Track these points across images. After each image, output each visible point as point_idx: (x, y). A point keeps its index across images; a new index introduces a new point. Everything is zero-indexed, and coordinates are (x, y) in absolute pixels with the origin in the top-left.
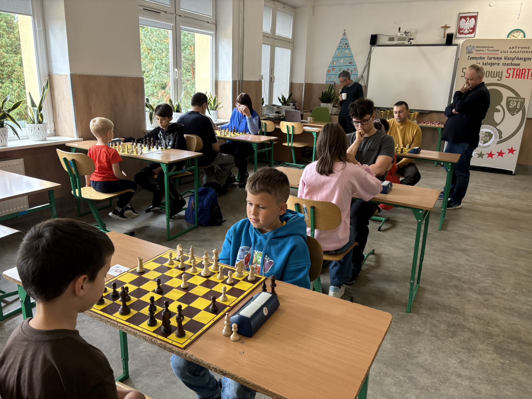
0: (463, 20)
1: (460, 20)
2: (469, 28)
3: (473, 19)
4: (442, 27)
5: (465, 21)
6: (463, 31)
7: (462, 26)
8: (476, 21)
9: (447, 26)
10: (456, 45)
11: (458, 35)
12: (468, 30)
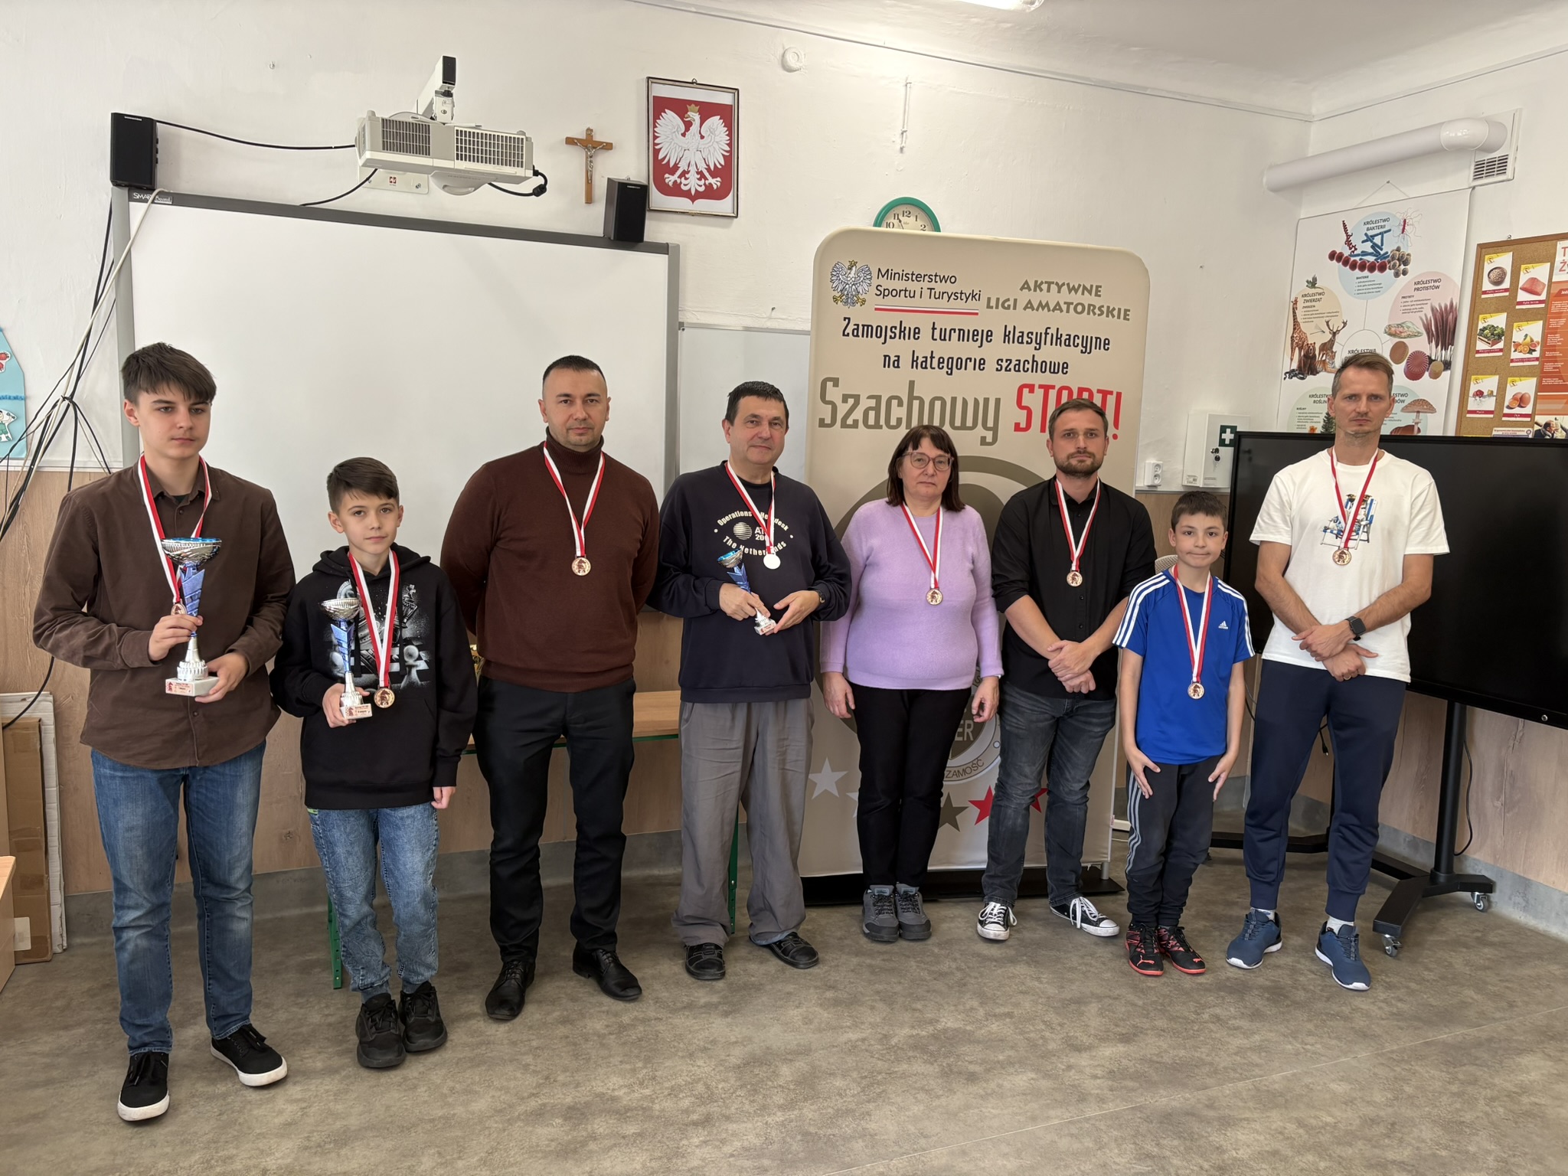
0: (670, 117)
1: (657, 116)
2: (702, 167)
3: (715, 122)
4: (570, 141)
5: (683, 128)
8: (730, 135)
9: (597, 138)
10: (662, 249)
11: (656, 199)
12: (702, 176)
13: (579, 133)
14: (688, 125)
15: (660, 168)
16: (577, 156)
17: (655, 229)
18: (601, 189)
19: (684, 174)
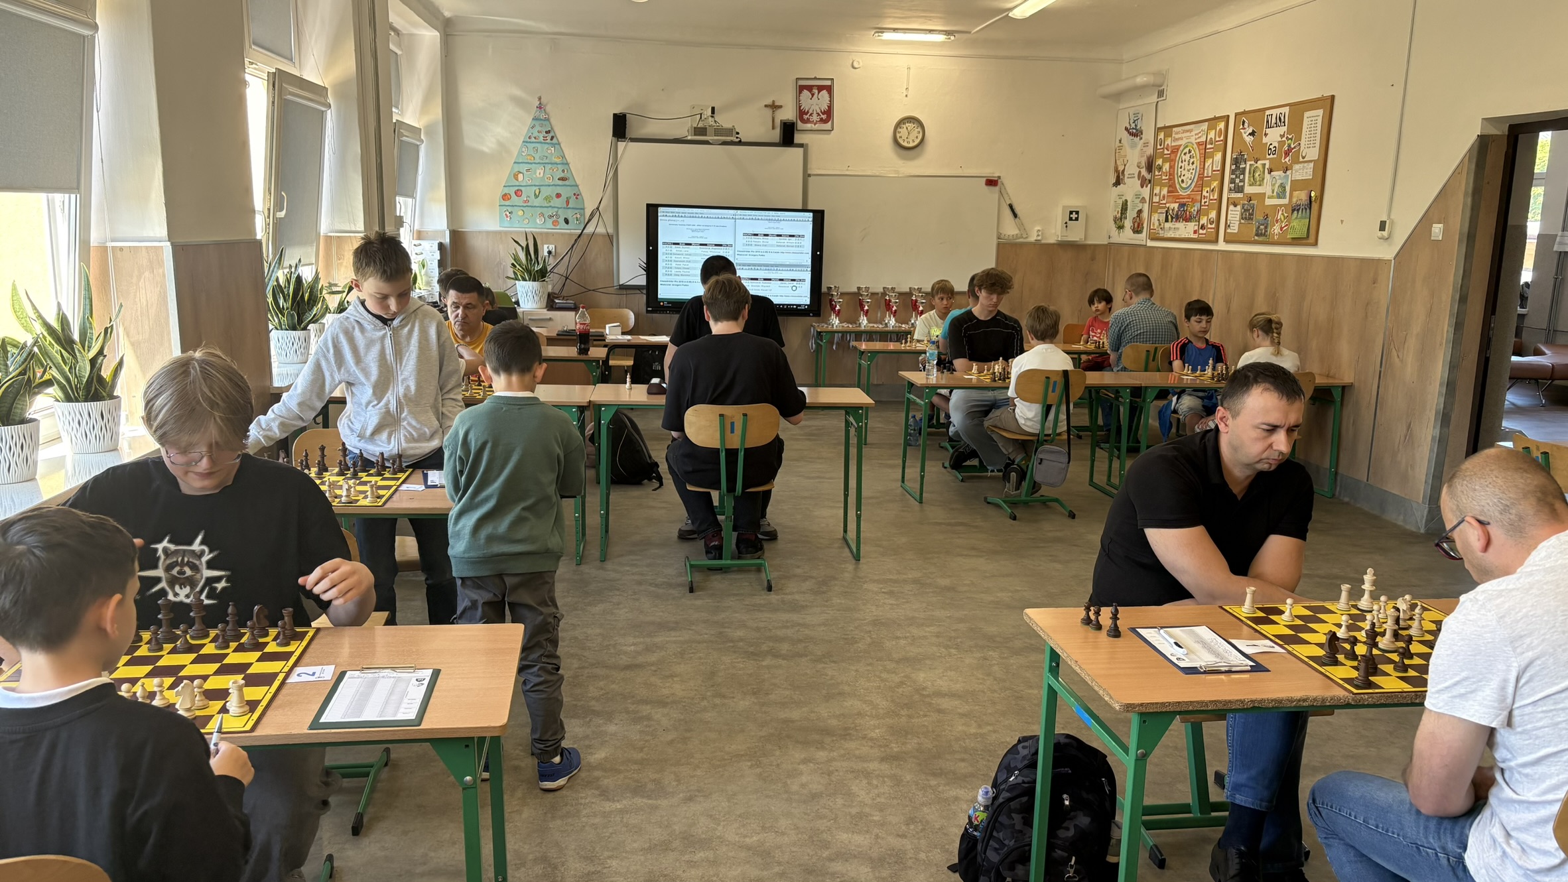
0: (806, 93)
1: (800, 92)
2: (819, 111)
3: (824, 93)
4: (766, 106)
5: (811, 96)
6: (808, 116)
7: (805, 106)
8: (830, 97)
9: (776, 104)
10: (801, 145)
11: (800, 125)
12: (819, 115)
13: (769, 102)
14: (813, 95)
15: (802, 113)
16: (769, 112)
17: (798, 138)
18: (778, 123)
19: (811, 115)
